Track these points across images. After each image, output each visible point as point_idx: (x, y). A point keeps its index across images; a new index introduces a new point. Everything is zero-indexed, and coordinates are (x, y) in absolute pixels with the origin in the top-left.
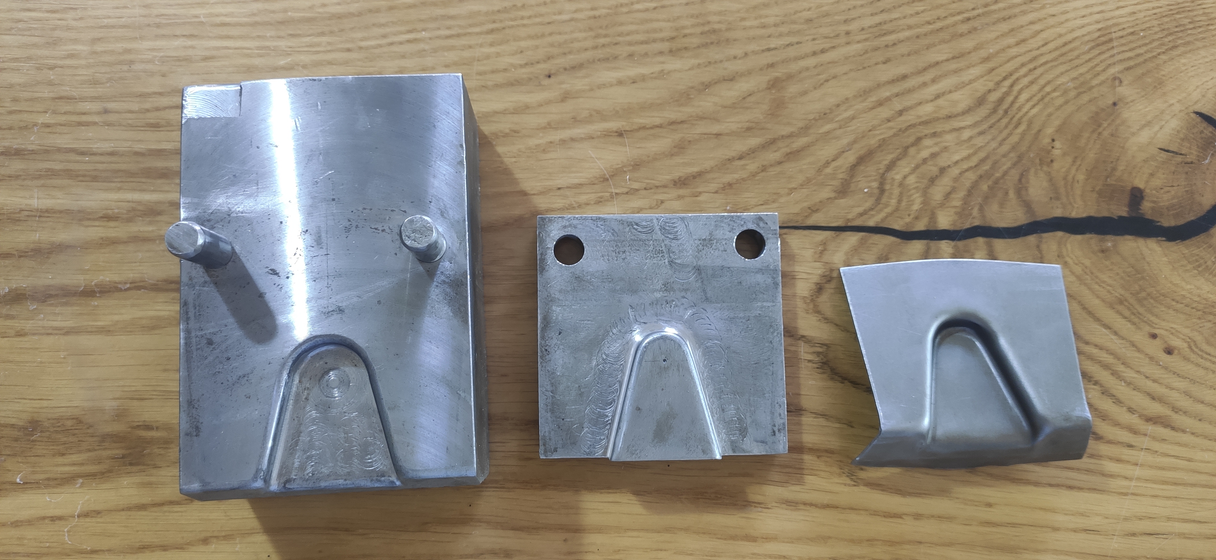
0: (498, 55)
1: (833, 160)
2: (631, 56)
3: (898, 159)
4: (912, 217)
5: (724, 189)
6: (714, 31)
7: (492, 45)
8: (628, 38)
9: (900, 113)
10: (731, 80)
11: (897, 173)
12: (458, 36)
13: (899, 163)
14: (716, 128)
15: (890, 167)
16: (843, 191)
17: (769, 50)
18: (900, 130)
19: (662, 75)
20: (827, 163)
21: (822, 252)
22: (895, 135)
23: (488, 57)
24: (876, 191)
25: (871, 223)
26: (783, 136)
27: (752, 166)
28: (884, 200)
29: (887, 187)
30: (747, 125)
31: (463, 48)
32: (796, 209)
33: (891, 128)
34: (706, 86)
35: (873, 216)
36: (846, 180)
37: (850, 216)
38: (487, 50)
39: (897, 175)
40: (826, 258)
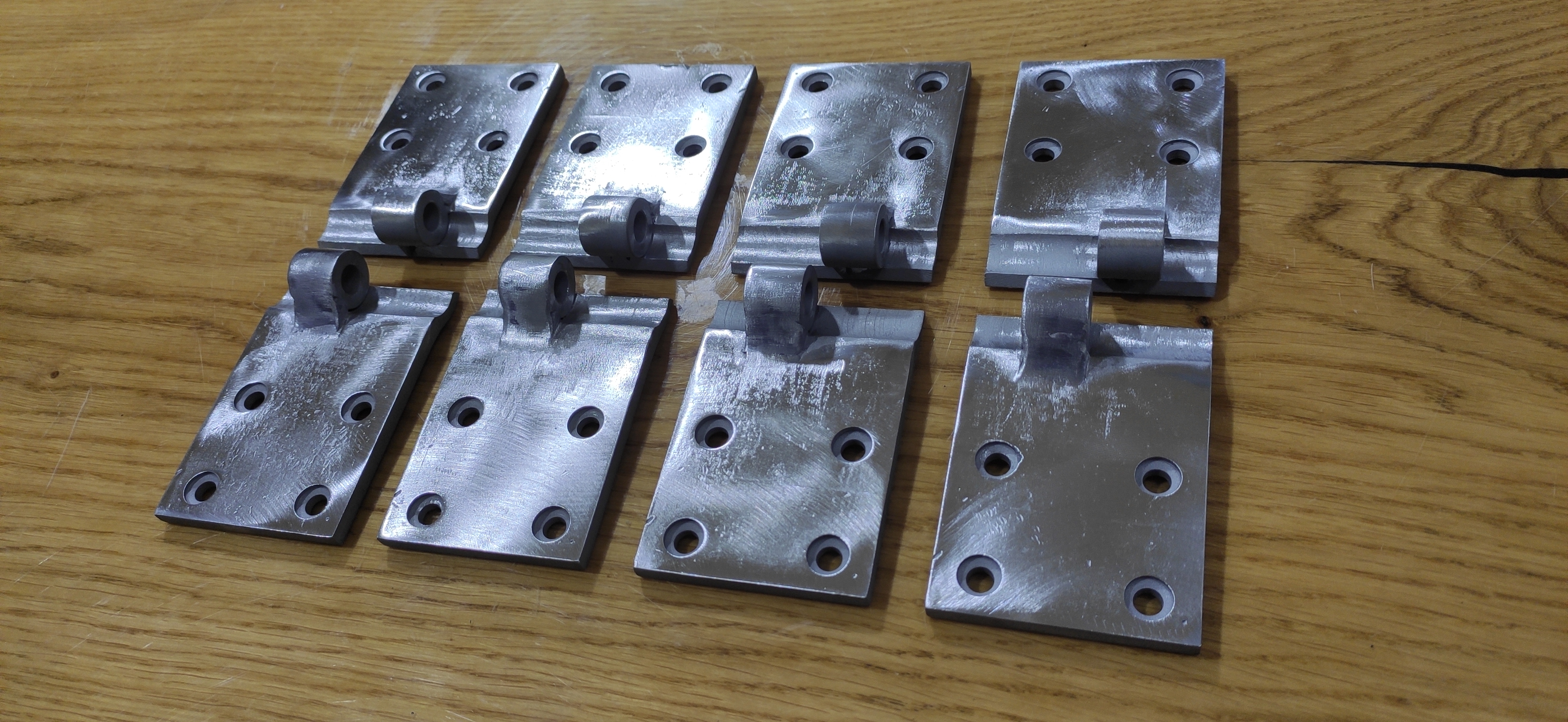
0: (1035, 31)
1: (1411, 107)
2: (1174, 29)
3: (1496, 106)
4: (1516, 156)
5: (1275, 129)
6: (1269, 10)
7: (1030, 25)
8: (1172, 17)
9: (1496, 69)
10: (1287, 45)
11: (1494, 119)
12: (998, 19)
13: (1496, 110)
14: (1267, 82)
15: (1484, 114)
16: (1424, 132)
17: (1332, 22)
18: (1497, 83)
19: (1208, 42)
20: (1404, 110)
21: (1397, 185)
22: (1489, 87)
23: (1025, 33)
24: (1468, 135)
25: (1463, 161)
26: (1347, 88)
27: (1310, 112)
28: (1478, 141)
29: (1482, 130)
30: (1305, 78)
31: (1002, 27)
32: (1365, 147)
33: (1485, 82)
34: (1258, 50)
35: (1465, 155)
36: (1428, 124)
37: (1434, 155)
38: (1025, 29)
39: (1495, 120)
40: (1402, 189)
